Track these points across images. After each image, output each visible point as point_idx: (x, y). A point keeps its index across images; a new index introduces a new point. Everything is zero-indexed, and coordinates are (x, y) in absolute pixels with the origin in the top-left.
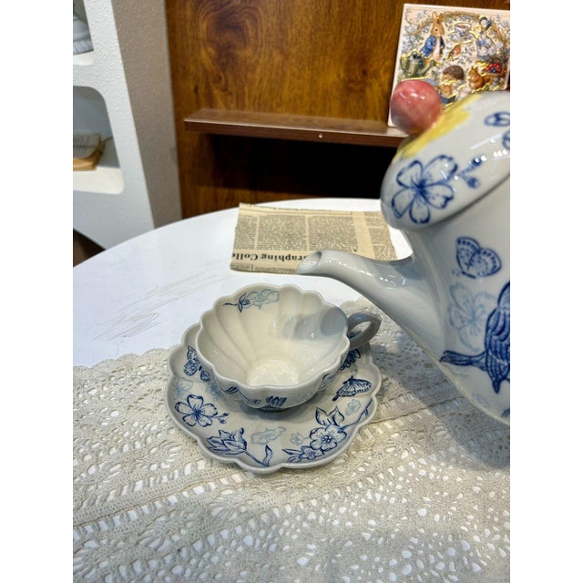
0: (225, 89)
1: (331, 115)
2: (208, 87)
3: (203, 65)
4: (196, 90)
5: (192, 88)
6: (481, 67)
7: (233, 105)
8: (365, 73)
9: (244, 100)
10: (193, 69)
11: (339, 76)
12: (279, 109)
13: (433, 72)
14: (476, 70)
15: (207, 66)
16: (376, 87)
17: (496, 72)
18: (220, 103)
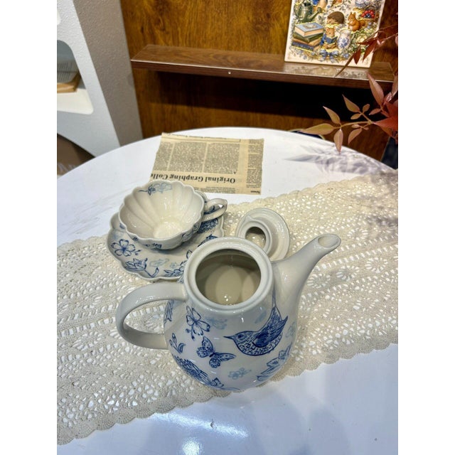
0: (164, 30)
1: (244, 50)
2: (151, 28)
3: (145, 10)
4: (142, 30)
5: (139, 28)
6: (358, 13)
7: (170, 42)
8: (268, 16)
9: (178, 38)
10: (138, 14)
11: (248, 19)
12: (205, 46)
13: (320, 17)
14: (354, 15)
15: (149, 11)
16: (277, 27)
17: (371, 17)
18: (161, 41)
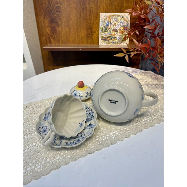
0: (54, 39)
1: (84, 44)
2: (49, 39)
3: (47, 33)
4: (46, 39)
5: (45, 39)
6: (122, 28)
7: (57, 43)
8: (92, 32)
9: (60, 42)
10: (45, 34)
11: (85, 33)
12: (70, 43)
13: (110, 31)
14: (121, 29)
15: (48, 33)
16: (95, 35)
17: (126, 30)
18: (53, 43)
